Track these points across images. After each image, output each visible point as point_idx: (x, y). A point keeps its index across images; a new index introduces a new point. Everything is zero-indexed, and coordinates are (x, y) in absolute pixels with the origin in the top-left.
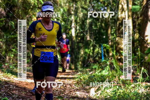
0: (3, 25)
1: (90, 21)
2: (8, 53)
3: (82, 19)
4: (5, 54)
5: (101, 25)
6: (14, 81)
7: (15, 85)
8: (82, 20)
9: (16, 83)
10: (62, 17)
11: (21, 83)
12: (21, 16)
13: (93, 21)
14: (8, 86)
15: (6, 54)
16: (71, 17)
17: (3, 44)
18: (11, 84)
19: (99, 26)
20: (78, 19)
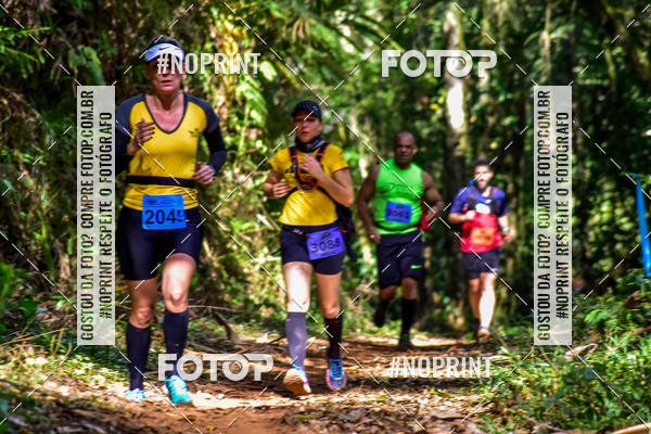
0: (34, 64)
1: (559, 33)
2: (68, 236)
3: (508, 22)
4: (48, 240)
5: (630, 58)
6: (114, 403)
7: (117, 428)
8: (511, 33)
9: (127, 415)
10: (389, 15)
11: (156, 414)
12: (145, 12)
13: (577, 33)
14: (79, 430)
15: (57, 244)
16: (440, 15)
17: (39, 182)
18: (92, 421)
19: (617, 65)
20: (486, 24)
